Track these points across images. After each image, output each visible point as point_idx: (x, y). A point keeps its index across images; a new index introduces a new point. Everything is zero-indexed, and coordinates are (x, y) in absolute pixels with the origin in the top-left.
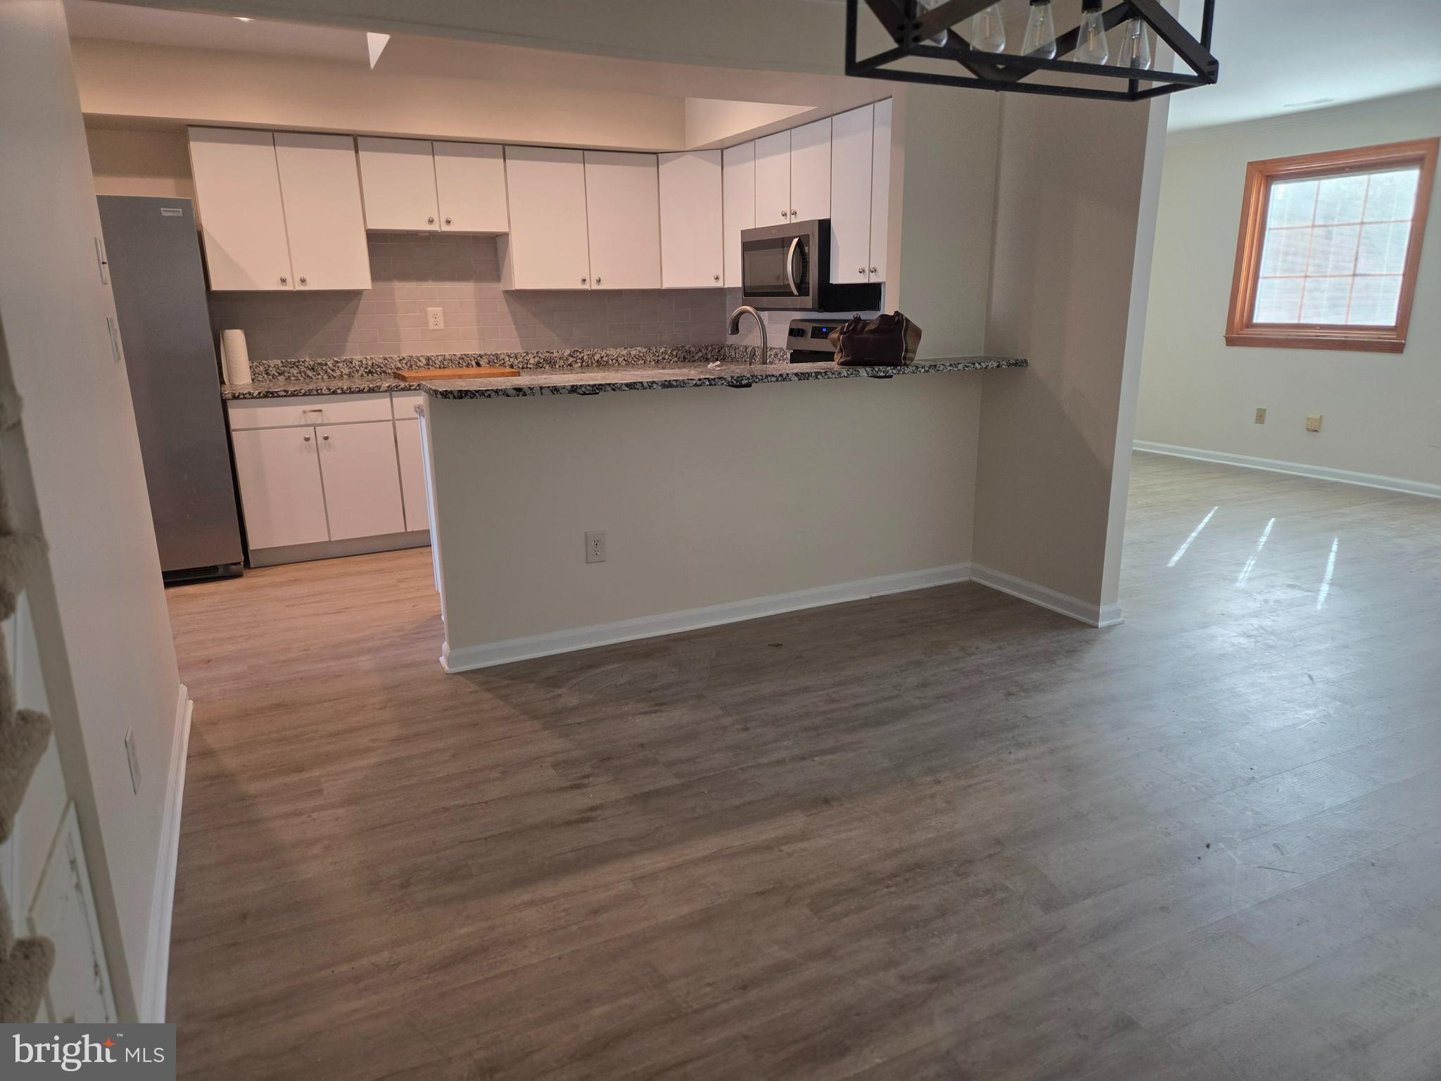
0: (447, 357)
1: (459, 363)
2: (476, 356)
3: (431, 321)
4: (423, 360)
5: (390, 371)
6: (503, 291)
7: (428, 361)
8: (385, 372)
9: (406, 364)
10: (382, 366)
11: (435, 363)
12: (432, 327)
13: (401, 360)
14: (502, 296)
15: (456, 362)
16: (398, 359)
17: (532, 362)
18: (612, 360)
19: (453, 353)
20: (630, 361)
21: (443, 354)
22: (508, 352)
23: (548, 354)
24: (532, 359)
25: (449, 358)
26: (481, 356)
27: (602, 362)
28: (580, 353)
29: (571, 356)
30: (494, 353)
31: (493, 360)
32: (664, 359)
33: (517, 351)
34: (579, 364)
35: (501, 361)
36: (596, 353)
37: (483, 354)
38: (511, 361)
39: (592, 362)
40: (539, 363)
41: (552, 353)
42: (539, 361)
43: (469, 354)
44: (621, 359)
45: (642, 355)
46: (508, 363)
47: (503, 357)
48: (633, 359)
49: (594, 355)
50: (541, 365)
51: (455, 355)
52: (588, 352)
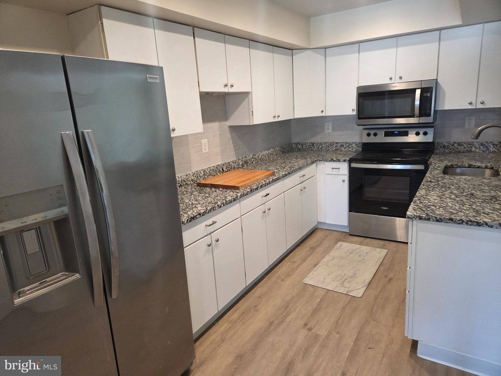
1: (216, 170)
2: (222, 165)
3: (203, 147)
4: (202, 172)
6: (228, 126)
7: (205, 173)
8: (187, 184)
9: (196, 176)
10: (186, 180)
12: (204, 151)
14: (228, 129)
16: (192, 174)
17: (241, 164)
18: (264, 157)
19: (213, 165)
20: (269, 156)
21: (210, 167)
22: (232, 160)
23: (246, 158)
24: (241, 162)
25: (212, 168)
26: (223, 165)
27: (261, 159)
28: (255, 156)
29: (252, 158)
30: (228, 162)
31: (228, 166)
32: (278, 153)
33: (235, 159)
34: (255, 161)
35: (230, 166)
36: (260, 155)
37: (224, 163)
38: (234, 165)
39: (259, 159)
40: (243, 164)
41: (247, 157)
42: (243, 163)
43: (219, 165)
44: (267, 156)
45: (272, 153)
46: (233, 166)
47: (231, 163)
48: (270, 155)
49: (259, 156)
50: (243, 165)
51: (214, 166)
52: (257, 155)
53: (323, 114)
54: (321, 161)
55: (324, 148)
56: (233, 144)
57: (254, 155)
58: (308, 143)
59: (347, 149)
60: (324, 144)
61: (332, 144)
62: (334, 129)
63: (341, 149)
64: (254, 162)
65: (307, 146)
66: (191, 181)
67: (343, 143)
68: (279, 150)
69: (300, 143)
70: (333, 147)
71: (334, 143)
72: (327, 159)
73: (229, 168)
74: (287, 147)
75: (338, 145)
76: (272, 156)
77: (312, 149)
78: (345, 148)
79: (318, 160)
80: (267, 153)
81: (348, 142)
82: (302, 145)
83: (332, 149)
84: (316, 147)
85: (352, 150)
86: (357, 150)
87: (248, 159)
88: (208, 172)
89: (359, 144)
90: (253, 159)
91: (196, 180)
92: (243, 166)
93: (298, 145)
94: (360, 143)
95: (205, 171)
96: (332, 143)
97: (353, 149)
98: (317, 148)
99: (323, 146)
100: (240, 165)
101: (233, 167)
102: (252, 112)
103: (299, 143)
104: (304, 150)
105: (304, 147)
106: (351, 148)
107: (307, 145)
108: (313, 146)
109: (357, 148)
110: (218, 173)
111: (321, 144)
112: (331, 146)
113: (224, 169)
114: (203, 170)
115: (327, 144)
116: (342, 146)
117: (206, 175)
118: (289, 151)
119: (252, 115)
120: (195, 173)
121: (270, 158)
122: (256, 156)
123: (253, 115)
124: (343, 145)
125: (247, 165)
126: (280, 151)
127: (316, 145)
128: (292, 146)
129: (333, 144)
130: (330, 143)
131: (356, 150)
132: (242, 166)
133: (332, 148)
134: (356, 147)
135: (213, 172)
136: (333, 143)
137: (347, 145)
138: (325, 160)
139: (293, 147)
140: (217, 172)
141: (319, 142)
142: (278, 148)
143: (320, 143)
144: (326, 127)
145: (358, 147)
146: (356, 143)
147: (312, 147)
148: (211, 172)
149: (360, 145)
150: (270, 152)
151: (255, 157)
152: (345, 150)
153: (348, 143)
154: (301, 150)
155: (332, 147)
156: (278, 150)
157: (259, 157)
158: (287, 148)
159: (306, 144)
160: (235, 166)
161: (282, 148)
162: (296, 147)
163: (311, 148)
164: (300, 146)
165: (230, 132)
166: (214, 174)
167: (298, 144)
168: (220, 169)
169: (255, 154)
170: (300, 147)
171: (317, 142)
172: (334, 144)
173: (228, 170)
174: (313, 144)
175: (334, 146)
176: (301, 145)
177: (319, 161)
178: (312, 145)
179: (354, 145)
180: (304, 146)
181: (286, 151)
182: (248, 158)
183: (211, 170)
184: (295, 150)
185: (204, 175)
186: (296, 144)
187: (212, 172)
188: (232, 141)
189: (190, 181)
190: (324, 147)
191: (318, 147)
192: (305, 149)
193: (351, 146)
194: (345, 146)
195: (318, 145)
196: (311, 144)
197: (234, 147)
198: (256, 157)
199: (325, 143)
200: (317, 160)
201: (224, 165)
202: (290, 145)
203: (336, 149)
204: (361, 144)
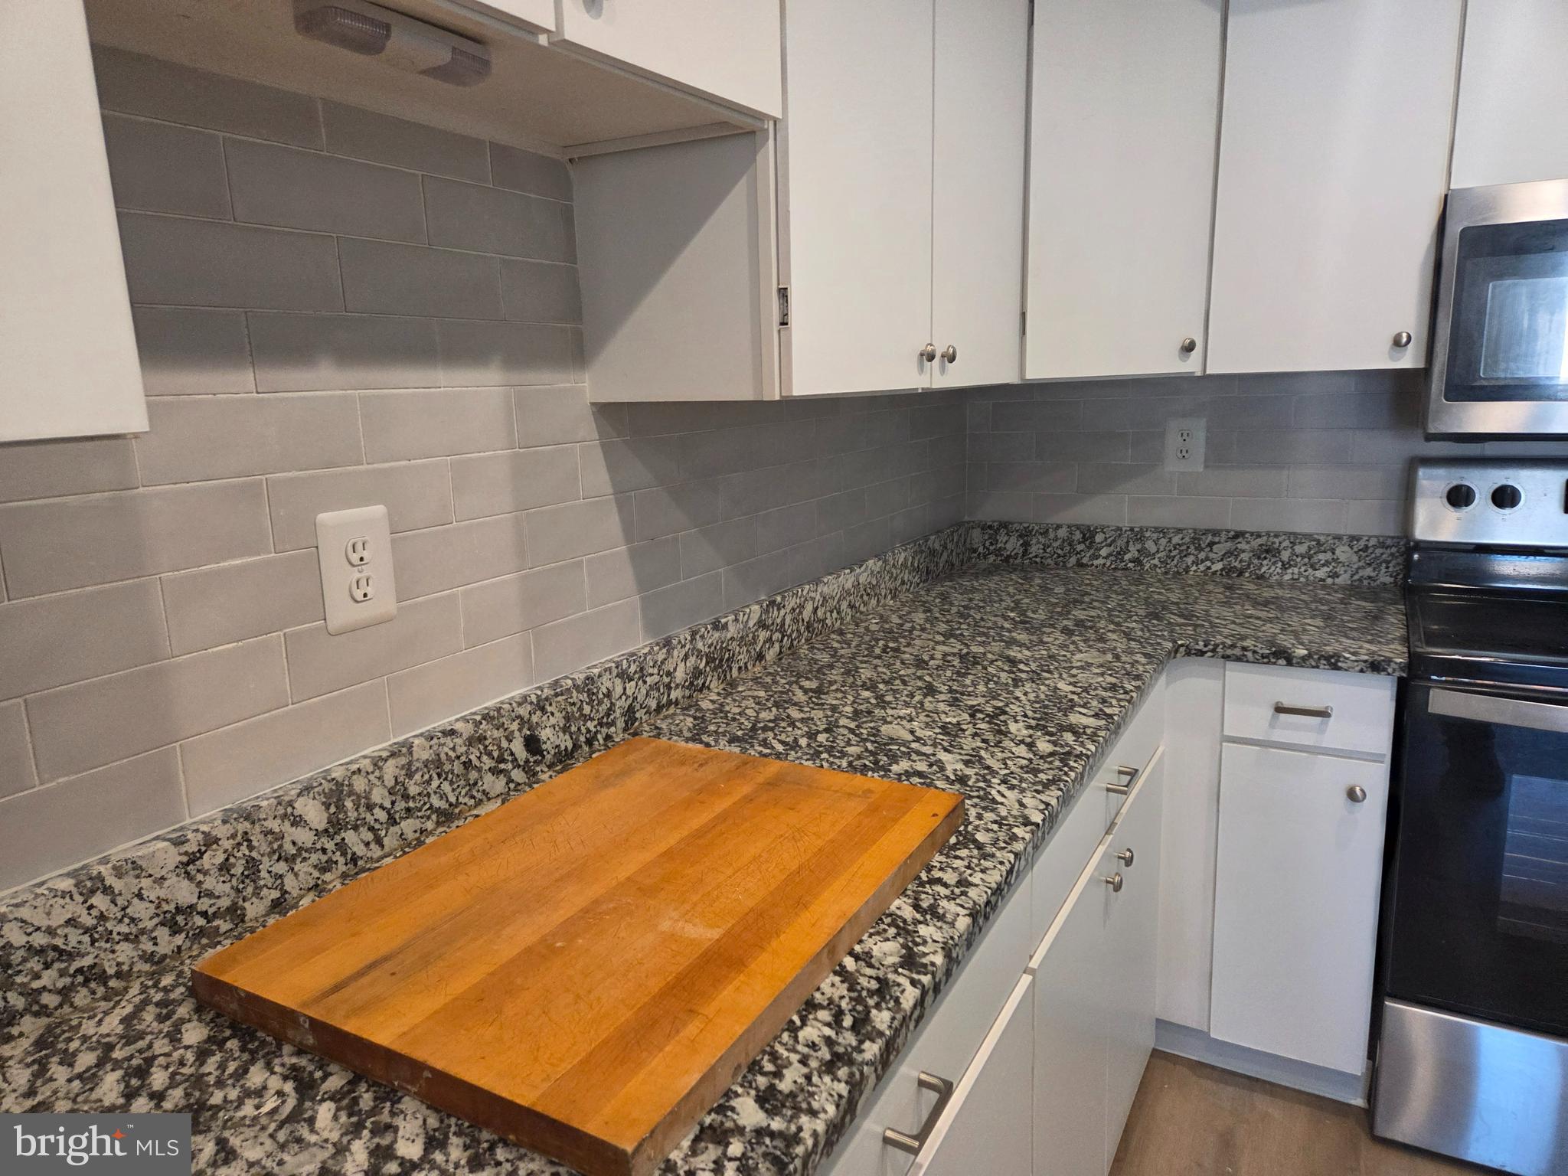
0: (421, 753)
1: (467, 765)
2: (524, 711)
3: (337, 578)
4: (309, 809)
5: (125, 952)
6: (593, 404)
7: (340, 807)
9: (225, 867)
10: (74, 940)
11: (370, 807)
12: (341, 613)
13: (194, 858)
14: (588, 430)
15: (458, 768)
16: (173, 856)
17: (680, 675)
18: (832, 612)
19: (444, 722)
20: (857, 605)
21: (403, 744)
22: (614, 656)
23: (717, 635)
24: (681, 667)
25: (425, 755)
26: (541, 706)
27: (816, 625)
28: (779, 609)
29: (762, 625)
30: (580, 677)
31: (581, 709)
32: (903, 583)
33: (641, 643)
34: (777, 646)
35: (600, 703)
36: (806, 600)
37: (547, 692)
38: (629, 692)
39: (798, 631)
40: (697, 673)
41: (725, 626)
42: (696, 668)
43: (498, 710)
44: (844, 605)
45: (874, 583)
46: (622, 704)
47: (605, 683)
48: (862, 596)
49: (802, 606)
50: (700, 682)
51: (452, 733)
52: (792, 603)
53: (1191, 365)
54: (1201, 653)
55: (1156, 562)
56: (629, 539)
57: (772, 603)
58: (1059, 527)
59: (1296, 570)
60: (1155, 536)
61: (1201, 539)
62: (1218, 456)
63: (1263, 570)
64: (771, 655)
65: (1056, 544)
66: (163, 933)
67: (1276, 536)
68: (906, 567)
69: (1012, 524)
70: (1211, 555)
71: (1216, 533)
72: (1244, 649)
73: (591, 725)
74: (945, 547)
75: (1243, 546)
76: (874, 602)
77: (1085, 561)
78: (1283, 565)
79: (1182, 649)
80: (849, 585)
81: (1311, 535)
82: (1025, 535)
83: (1202, 567)
84: (1104, 552)
85: (1329, 581)
86: (1365, 582)
87: (732, 639)
88: (379, 795)
89: (1382, 545)
90: (763, 635)
91: (225, 903)
92: (701, 691)
93: (1002, 538)
94: (1389, 542)
95: (351, 793)
96: (1206, 532)
97: (1336, 575)
98: (1110, 555)
99: (1151, 546)
100: (677, 686)
101: (618, 712)
102: (783, 293)
103: (1006, 527)
104: (1033, 563)
105: (1035, 549)
106: (1326, 569)
107: (1052, 535)
108: (1089, 548)
109: (1363, 568)
110: (489, 778)
111: (1138, 535)
112: (1196, 549)
113: (545, 734)
114: (326, 786)
115: (1176, 540)
116: (1267, 551)
117: (355, 828)
118: (953, 565)
119: (776, 318)
120: (210, 841)
121: (861, 613)
122: (782, 612)
123: (784, 323)
124: (1276, 546)
125: (722, 678)
126: (914, 570)
127: (1106, 539)
128: (968, 541)
129: (1210, 537)
130: (1195, 530)
131: (1360, 580)
132: (687, 693)
133: (1203, 561)
134: (1361, 564)
135: (435, 783)
136: (1214, 535)
137: (1301, 549)
138: (1229, 652)
139: (976, 546)
140: (473, 775)
141: (1126, 524)
142: (903, 555)
143: (1132, 529)
144: (1173, 441)
145: (1369, 565)
146: (1358, 541)
147: (1080, 547)
148: (413, 790)
149: (1388, 551)
150: (862, 580)
151: (779, 621)
152: (1287, 577)
153: (1309, 537)
154: (1017, 562)
155: (1202, 555)
156: (904, 565)
157: (801, 613)
158: (945, 555)
159: (1045, 533)
160: (641, 698)
161: (922, 552)
162: (991, 544)
163: (1078, 553)
164: (1013, 539)
165: (605, 453)
166: (443, 796)
167: (1003, 531)
168: (505, 744)
169: (779, 599)
170: (1013, 545)
171: (1114, 524)
172: (1217, 539)
173: (582, 739)
174: (1088, 534)
175: (1220, 549)
176: (1020, 536)
177: (1188, 653)
178: (1084, 539)
179: (1343, 553)
180: (1034, 541)
181: (941, 565)
182: (733, 631)
183: (410, 775)
184: (983, 564)
185: (336, 825)
186: (990, 527)
187: (429, 782)
188: (623, 521)
189: (143, 932)
190: (1152, 552)
191: (1120, 555)
192: (1038, 560)
193: (1329, 556)
194: (1285, 555)
195: (1120, 543)
196: (1078, 536)
197: (635, 555)
198: (784, 620)
199: (1162, 531)
200: (1176, 651)
201: (543, 709)
202: (961, 536)
203: (1228, 571)
204: (1394, 550)
